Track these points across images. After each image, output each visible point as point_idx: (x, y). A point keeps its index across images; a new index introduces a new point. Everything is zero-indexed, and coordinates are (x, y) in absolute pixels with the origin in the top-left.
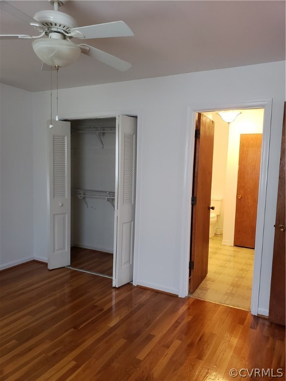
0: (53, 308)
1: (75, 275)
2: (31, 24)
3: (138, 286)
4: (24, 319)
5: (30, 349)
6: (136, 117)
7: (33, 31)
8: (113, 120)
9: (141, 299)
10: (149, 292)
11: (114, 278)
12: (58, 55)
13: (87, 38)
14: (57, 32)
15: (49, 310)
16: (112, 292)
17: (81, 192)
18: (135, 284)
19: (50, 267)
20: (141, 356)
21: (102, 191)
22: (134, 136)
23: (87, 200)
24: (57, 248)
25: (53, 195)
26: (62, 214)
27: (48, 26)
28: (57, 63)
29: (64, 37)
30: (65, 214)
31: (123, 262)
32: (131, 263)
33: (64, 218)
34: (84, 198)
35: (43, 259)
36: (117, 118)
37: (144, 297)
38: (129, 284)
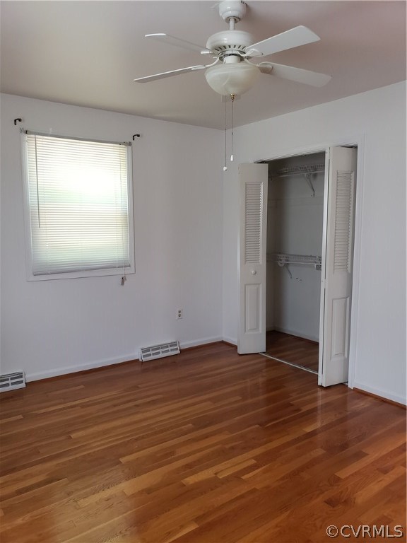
0: (238, 398)
1: (270, 364)
2: (202, 53)
3: (355, 389)
4: (204, 404)
5: (206, 436)
6: (356, 147)
7: (206, 60)
8: (321, 155)
9: (358, 406)
10: (371, 398)
11: (320, 374)
12: (233, 83)
13: (265, 54)
14: (233, 55)
15: (233, 399)
16: (317, 391)
17: (282, 256)
18: (351, 385)
19: (241, 351)
20: (343, 474)
21: (311, 256)
22: (353, 175)
23: (291, 268)
24: (248, 327)
25: (245, 259)
26: (254, 284)
27: (221, 50)
28: (232, 91)
29: (242, 59)
30: (259, 284)
31: (334, 353)
32: (346, 355)
33: (258, 289)
34: (287, 265)
35: (233, 341)
36: (327, 151)
37: (362, 404)
38: (343, 385)
